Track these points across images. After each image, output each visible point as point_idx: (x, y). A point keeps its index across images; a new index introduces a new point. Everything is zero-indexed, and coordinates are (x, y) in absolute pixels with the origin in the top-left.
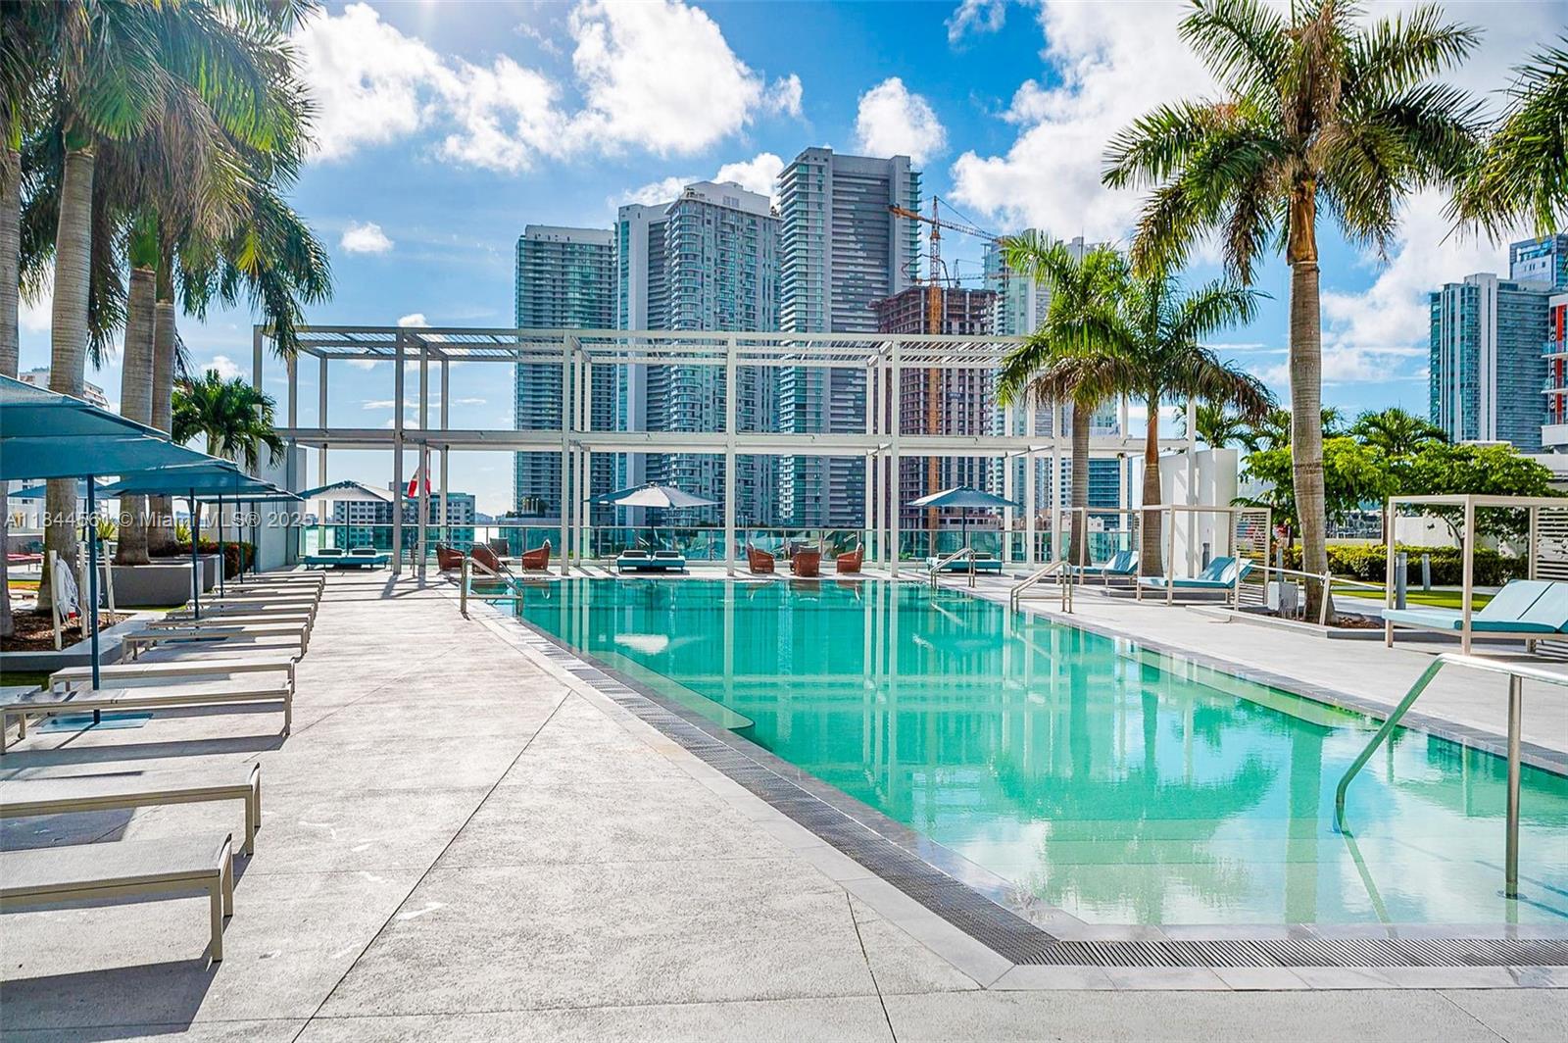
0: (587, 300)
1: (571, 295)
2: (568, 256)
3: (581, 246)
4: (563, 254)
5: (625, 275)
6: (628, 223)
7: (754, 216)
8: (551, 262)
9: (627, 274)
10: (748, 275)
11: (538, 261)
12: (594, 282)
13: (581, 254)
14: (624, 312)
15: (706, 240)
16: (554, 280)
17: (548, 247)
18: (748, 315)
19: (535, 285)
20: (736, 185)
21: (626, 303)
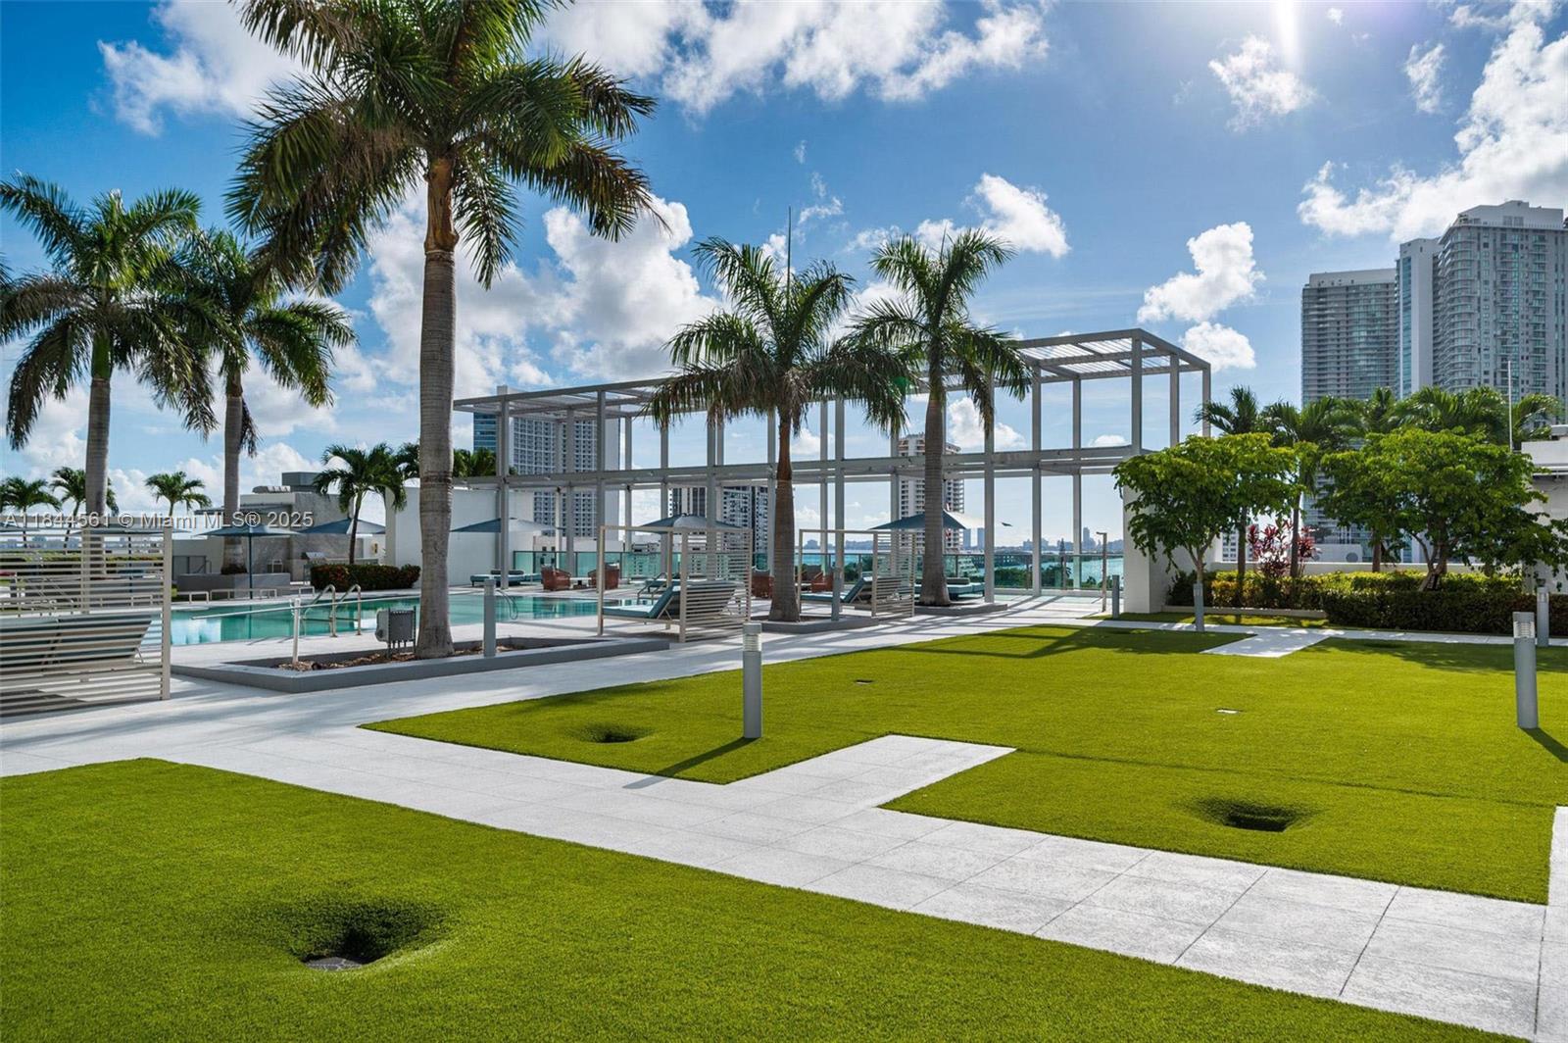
0: (1374, 337)
1: (1355, 334)
2: (1352, 298)
3: (1366, 286)
4: (1347, 296)
5: (1407, 309)
6: (1409, 260)
7: (1543, 231)
8: (1334, 306)
9: (1410, 308)
10: (1536, 293)
11: (1321, 306)
12: (1380, 319)
13: (1366, 294)
14: (1407, 345)
15: (1483, 264)
16: (1338, 322)
17: (1332, 292)
18: (1536, 334)
19: (1319, 329)
20: (1519, 203)
21: (1409, 335)
